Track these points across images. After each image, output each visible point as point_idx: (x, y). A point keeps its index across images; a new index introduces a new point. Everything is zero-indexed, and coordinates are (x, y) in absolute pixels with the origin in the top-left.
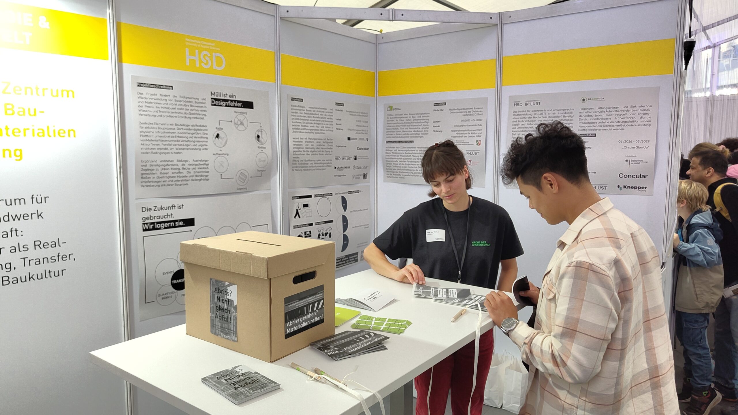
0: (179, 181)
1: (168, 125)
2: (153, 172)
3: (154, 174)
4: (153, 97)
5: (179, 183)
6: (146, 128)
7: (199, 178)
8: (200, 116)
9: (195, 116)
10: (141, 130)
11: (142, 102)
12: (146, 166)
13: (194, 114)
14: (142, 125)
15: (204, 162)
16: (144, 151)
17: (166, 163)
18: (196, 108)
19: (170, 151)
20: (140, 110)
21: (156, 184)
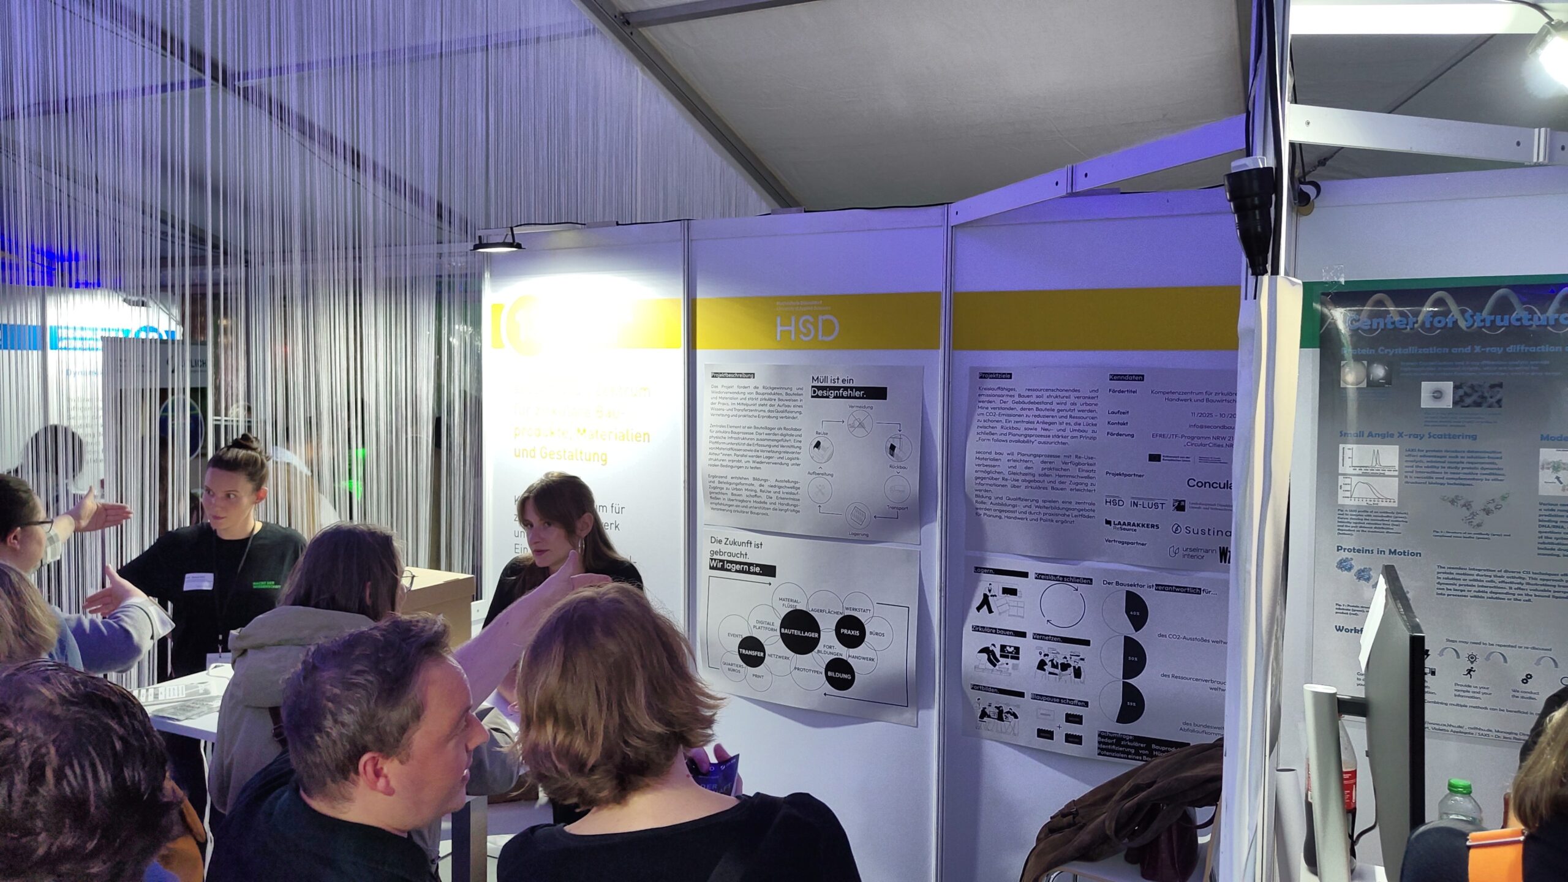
0: (756, 508)
1: (744, 428)
2: (723, 491)
3: (723, 494)
4: (730, 390)
5: (757, 511)
6: (717, 432)
7: (786, 507)
8: (791, 415)
9: (784, 415)
10: (711, 434)
11: (716, 398)
12: (714, 482)
13: (783, 412)
14: (713, 429)
15: (792, 485)
16: (713, 462)
17: (738, 481)
18: (787, 403)
19: (744, 464)
20: (712, 409)
21: (726, 508)
